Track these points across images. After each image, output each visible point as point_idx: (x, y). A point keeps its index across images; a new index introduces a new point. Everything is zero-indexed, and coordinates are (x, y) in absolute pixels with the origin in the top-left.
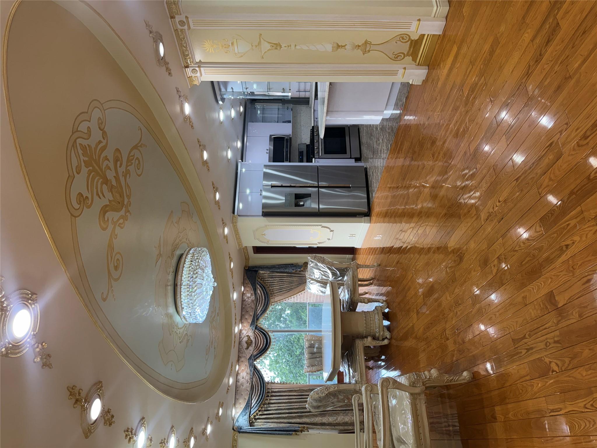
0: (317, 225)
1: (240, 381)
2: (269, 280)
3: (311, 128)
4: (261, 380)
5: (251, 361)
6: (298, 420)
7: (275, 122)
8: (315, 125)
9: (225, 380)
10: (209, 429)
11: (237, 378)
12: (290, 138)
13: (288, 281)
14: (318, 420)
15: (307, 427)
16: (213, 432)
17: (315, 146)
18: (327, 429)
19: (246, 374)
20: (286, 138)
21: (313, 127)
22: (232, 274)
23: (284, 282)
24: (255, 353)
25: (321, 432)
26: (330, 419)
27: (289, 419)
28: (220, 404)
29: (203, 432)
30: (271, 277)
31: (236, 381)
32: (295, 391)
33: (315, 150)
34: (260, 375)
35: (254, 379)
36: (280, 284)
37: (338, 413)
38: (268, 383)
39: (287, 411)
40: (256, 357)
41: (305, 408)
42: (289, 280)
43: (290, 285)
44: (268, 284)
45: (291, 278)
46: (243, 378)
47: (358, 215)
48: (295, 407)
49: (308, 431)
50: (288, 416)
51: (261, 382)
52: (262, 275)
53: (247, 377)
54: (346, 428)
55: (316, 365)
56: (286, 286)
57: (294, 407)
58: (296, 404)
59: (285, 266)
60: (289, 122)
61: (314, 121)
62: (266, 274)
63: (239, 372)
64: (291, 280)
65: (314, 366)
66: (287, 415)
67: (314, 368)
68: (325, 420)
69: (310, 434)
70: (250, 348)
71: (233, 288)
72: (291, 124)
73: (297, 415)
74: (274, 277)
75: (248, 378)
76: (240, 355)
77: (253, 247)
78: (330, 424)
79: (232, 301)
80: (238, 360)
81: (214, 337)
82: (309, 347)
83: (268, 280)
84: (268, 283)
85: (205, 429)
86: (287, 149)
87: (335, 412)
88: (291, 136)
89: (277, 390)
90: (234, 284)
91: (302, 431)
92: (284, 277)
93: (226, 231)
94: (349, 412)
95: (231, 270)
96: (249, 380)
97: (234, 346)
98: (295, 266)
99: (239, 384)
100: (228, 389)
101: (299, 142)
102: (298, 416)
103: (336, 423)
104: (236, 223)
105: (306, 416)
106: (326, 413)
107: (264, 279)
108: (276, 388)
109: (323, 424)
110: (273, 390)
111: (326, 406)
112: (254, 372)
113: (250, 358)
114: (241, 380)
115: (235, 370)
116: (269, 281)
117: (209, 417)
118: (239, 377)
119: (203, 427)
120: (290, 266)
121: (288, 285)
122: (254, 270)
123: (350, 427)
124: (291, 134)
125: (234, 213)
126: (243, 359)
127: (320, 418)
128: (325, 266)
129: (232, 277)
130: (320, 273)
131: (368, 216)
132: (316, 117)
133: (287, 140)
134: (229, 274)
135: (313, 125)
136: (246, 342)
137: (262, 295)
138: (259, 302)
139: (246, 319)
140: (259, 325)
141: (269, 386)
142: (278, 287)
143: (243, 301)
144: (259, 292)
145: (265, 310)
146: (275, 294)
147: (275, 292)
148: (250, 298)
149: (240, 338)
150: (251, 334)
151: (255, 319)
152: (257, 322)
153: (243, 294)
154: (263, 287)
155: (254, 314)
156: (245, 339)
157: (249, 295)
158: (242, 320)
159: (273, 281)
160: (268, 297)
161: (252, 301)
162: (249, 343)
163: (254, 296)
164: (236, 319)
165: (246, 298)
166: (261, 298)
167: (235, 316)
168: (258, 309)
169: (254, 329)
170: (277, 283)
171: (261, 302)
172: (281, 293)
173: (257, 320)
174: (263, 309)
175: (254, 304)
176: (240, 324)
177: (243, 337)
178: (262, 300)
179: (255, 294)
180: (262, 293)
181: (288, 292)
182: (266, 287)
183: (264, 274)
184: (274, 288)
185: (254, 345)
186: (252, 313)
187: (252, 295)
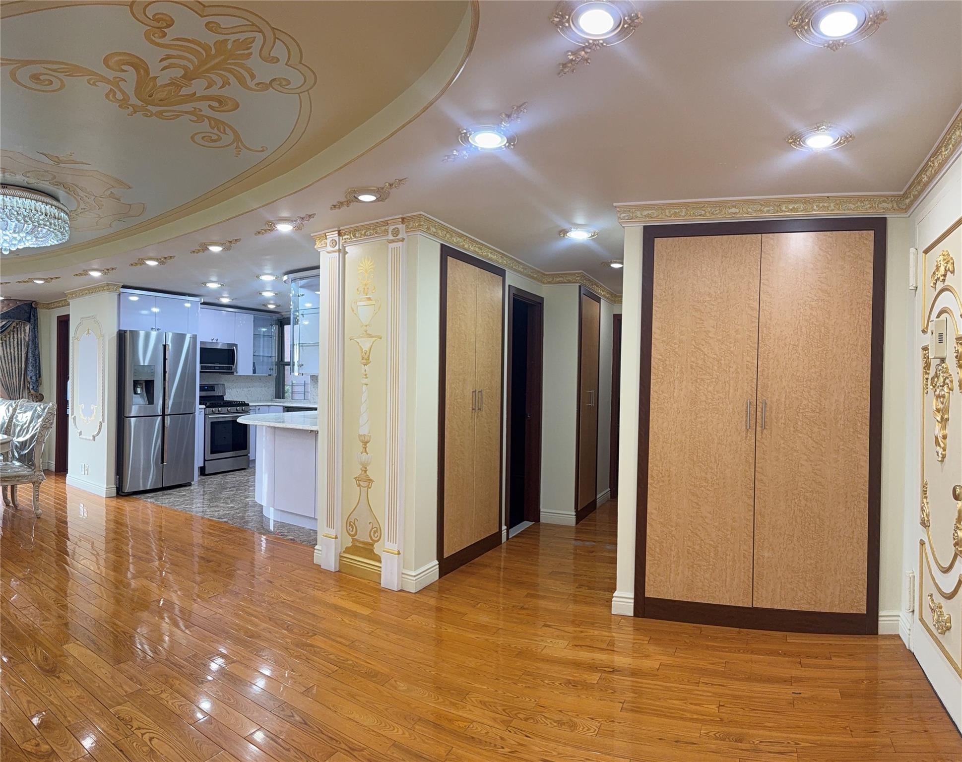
0: (103, 416)
2: (14, 341)
3: (246, 402)
7: (254, 352)
8: (251, 408)
12: (232, 373)
13: (12, 370)
17: (223, 408)
20: (234, 367)
21: (248, 405)
22: (24, 282)
23: (10, 364)
30: (19, 343)
33: (217, 409)
36: (8, 356)
42: (14, 370)
43: (6, 372)
44: (8, 339)
45: (17, 376)
47: (119, 478)
52: (22, 329)
56: (5, 367)
59: (38, 364)
60: (254, 372)
61: (256, 406)
62: (25, 335)
64: (14, 374)
72: (251, 373)
74: (20, 348)
77: (68, 316)
83: (13, 338)
84: (10, 338)
86: (217, 368)
88: (235, 374)
90: (7, 285)
92: (18, 364)
93: (96, 274)
95: (31, 280)
98: (37, 380)
101: (226, 384)
104: (108, 290)
107: (16, 332)
116: (12, 340)
120: (38, 372)
121: (5, 371)
122: (32, 316)
124: (238, 374)
125: (124, 287)
128: (37, 429)
129: (19, 282)
130: (26, 423)
131: (118, 493)
132: (261, 408)
133: (230, 368)
134: (25, 277)
135: (250, 404)
142: (2, 355)
154: (1, 331)
159: (12, 346)
170: (9, 353)
182: (2, 335)
183: (25, 333)
184: (1, 348)
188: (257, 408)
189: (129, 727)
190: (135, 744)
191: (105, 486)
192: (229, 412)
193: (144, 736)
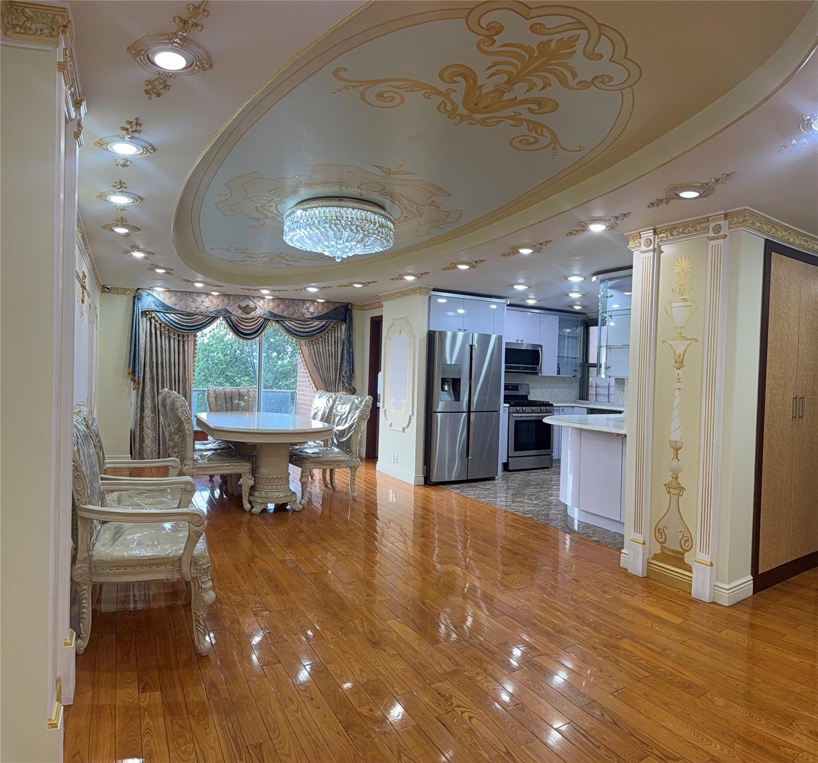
0: (413, 410)
1: (198, 298)
3: (550, 403)
4: (200, 326)
5: (223, 313)
6: (148, 376)
7: (559, 353)
8: (554, 408)
9: (200, 277)
10: (138, 255)
11: (203, 293)
12: (537, 373)
13: (329, 365)
14: (148, 403)
15: (139, 388)
16: (135, 260)
17: (527, 408)
18: (136, 415)
19: (208, 306)
20: (538, 368)
21: (552, 405)
22: (345, 286)
23: (328, 360)
24: (233, 318)
25: (133, 406)
26: (148, 419)
27: (150, 364)
28: (171, 270)
29: (134, 246)
30: (336, 341)
31: (198, 293)
32: (184, 373)
33: (521, 408)
34: (205, 326)
35: (201, 317)
36: (326, 352)
37: (156, 431)
38: (195, 336)
39: (159, 361)
40: (228, 319)
41: (163, 387)
42: (331, 365)
44: (327, 337)
45: (334, 370)
46: (202, 302)
47: (427, 468)
48: (165, 373)
49: (134, 389)
50: (153, 362)
51: (197, 327)
52: (339, 328)
53: (203, 307)
54: (137, 440)
55: (216, 402)
57: (165, 370)
58: (168, 374)
59: (352, 360)
60: (559, 373)
61: (560, 407)
62: (341, 334)
63: (210, 297)
64: (331, 368)
65: (216, 400)
66: (155, 361)
67: (212, 400)
68: (148, 412)
69: (130, 392)
70: (240, 311)
71: (325, 288)
72: (555, 374)
73: (155, 374)
74: (336, 345)
75: (202, 308)
76: (231, 298)
77: (382, 316)
78: (142, 418)
79: (306, 285)
80: (225, 295)
81: (259, 259)
82: (240, 393)
85: (139, 250)
86: (522, 368)
87: (157, 426)
88: (540, 374)
89: (186, 348)
90: (330, 289)
91: (133, 380)
93: (410, 278)
94: (156, 444)
95: (351, 284)
96: (199, 310)
97: (243, 289)
98: (351, 375)
99: (195, 296)
100: (189, 281)
101: (531, 385)
102: (153, 375)
103: (143, 427)
104: (420, 293)
105: (152, 387)
106: (156, 413)
107: (333, 331)
108: (189, 347)
109: (142, 409)
110: (186, 342)
111: (165, 415)
112: (209, 316)
113: (227, 311)
114: (199, 299)
115: (212, 291)
116: (330, 338)
117: (153, 254)
118: (203, 296)
119: (141, 247)
120: (351, 368)
121: (324, 366)
122: (347, 316)
123: (138, 446)
124: (543, 375)
125: (434, 290)
126: (226, 301)
127: (150, 406)
128: (355, 420)
129: (340, 286)
130: (344, 414)
131: (425, 482)
132: (565, 409)
133: (535, 369)
134: (345, 282)
135: (554, 405)
136: (247, 306)
137: (311, 328)
138: (302, 324)
139: (279, 306)
140: (269, 324)
141: (191, 337)
142: (321, 351)
143: (304, 301)
144: (315, 324)
145: (289, 331)
146: (312, 347)
147: (315, 346)
148: (308, 312)
149: (254, 297)
150: (259, 312)
151: (278, 319)
152: (274, 320)
153: (313, 301)
154: (322, 330)
155: (284, 317)
156: (252, 305)
157: (311, 309)
158: (277, 299)
159: (330, 344)
160: (307, 336)
161: (303, 315)
162: (246, 310)
163: (310, 316)
164: (279, 291)
165: (308, 305)
166: (307, 326)
167: (285, 290)
168: (291, 322)
169: (265, 317)
170: (327, 350)
171: (302, 326)
172: (313, 355)
173: (277, 321)
174: (290, 329)
175: (300, 317)
176: (272, 297)
177: (255, 301)
178: (303, 328)
179: (312, 318)
180: (314, 328)
181: (315, 365)
182: (322, 334)
183: (341, 332)
184: (321, 346)
185: (244, 316)
186: (285, 314)
187: (312, 313)
188: (561, 409)
189: (449, 703)
190: (455, 720)
191: (414, 475)
192: (533, 412)
193: (464, 714)
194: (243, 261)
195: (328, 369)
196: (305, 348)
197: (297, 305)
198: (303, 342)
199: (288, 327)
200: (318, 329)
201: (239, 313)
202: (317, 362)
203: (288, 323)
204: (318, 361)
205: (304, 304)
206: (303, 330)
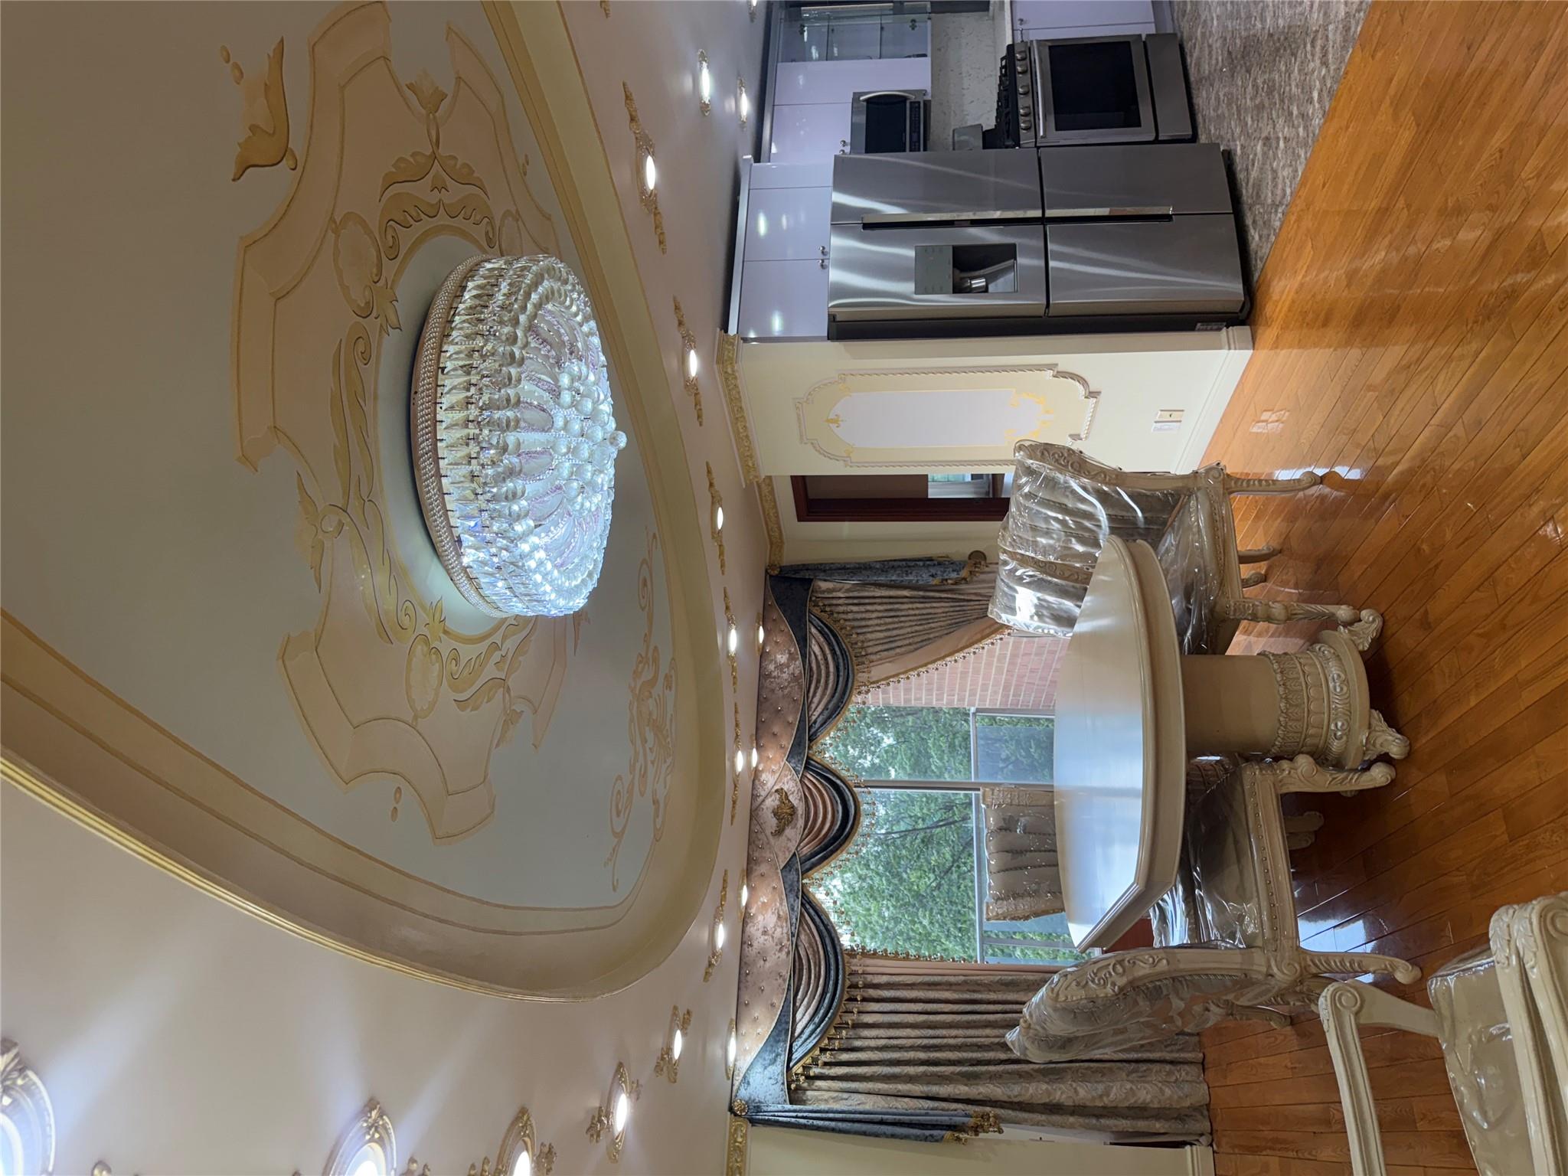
1: (755, 944)
2: (852, 612)
3: (1004, 53)
4: (828, 941)
5: (792, 876)
6: (962, 1090)
7: (876, 58)
8: (1019, 40)
9: (697, 933)
10: (622, 1112)
11: (743, 931)
12: (927, 104)
13: (915, 615)
14: (1036, 1091)
15: (996, 1117)
16: (638, 1120)
17: (1020, 105)
18: (1072, 1126)
19: (774, 918)
20: (913, 98)
21: (1011, 48)
22: (721, 554)
23: (902, 619)
24: (806, 850)
25: (1045, 1137)
26: (1082, 1092)
27: (928, 1083)
28: (675, 1015)
29: (592, 1127)
30: (856, 601)
31: (743, 943)
32: (949, 986)
33: (1021, 119)
34: (825, 926)
35: (803, 937)
36: (886, 624)
37: (1111, 1069)
38: (852, 953)
39: (922, 1055)
40: (808, 864)
41: (1004, 1047)
42: (917, 612)
43: (921, 628)
44: (848, 623)
45: (927, 605)
46: (765, 933)
47: (1202, 322)
48: (952, 1041)
49: (1000, 1131)
50: (925, 1074)
51: (829, 948)
52: (826, 595)
53: (779, 930)
54: (1142, 1125)
55: (1030, 895)
56: (909, 630)
57: (945, 1041)
58: (954, 1032)
59: (904, 563)
60: (925, 55)
61: (1013, 30)
62: (840, 590)
63: (753, 911)
64: (924, 612)
65: (1022, 896)
66: (921, 1069)
67: (1024, 905)
68: (1061, 1092)
69: (1008, 1142)
70: (789, 832)
71: (727, 608)
72: (928, 60)
73: (958, 1069)
74: (867, 601)
75: (781, 932)
76: (756, 854)
77: (794, 479)
78: (1079, 1110)
79: (722, 657)
80: (748, 873)
81: (650, 757)
82: (1001, 829)
83: (847, 613)
84: (846, 620)
85: (604, 1112)
86: (915, 135)
87: (1101, 1067)
88: (928, 97)
89: (884, 979)
90: (729, 593)
91: (976, 1130)
92: (902, 603)
93: (694, 364)
94: (1150, 1070)
95: (716, 534)
96: (785, 942)
97: (733, 817)
98: (939, 564)
99: (751, 952)
100: (710, 965)
102: (960, 1074)
103: (1104, 1108)
104: (732, 361)
105: (993, 1077)
106: (1064, 1070)
107: (833, 608)
108: (881, 971)
109: (1053, 1109)
110: (869, 978)
111: (1091, 1041)
112: (802, 914)
113: (788, 866)
114: (759, 941)
115: (740, 902)
116: (850, 616)
117: (620, 1065)
118: (751, 929)
119: (594, 1103)
120: (921, 563)
121: (917, 628)
122: (797, 576)
123: (1158, 1125)
124: (929, 90)
125: (725, 327)
126: (763, 868)
127: (1044, 1086)
129: (722, 566)
131: (1242, 323)
132: (1018, 16)
133: (915, 106)
134: (711, 548)
135: (1009, 41)
136: (775, 813)
137: (826, 659)
138: (818, 681)
139: (775, 735)
140: (817, 758)
141: (856, 965)
142: (881, 635)
143: (763, 676)
144: (816, 649)
145: (836, 708)
146: (873, 657)
147: (870, 650)
148: (788, 667)
149: (754, 797)
150: (790, 784)
151: (805, 737)
152: (810, 748)
153: (763, 655)
154: (830, 635)
155: (802, 720)
156: (772, 802)
157: (782, 658)
158: (759, 737)
159: (864, 615)
160: (847, 668)
161: (795, 678)
162: (785, 815)
163: (799, 662)
164: (737, 725)
165: (772, 667)
166: (823, 667)
167: (736, 712)
168: (813, 706)
169: (801, 768)
170: (878, 621)
171: (823, 681)
172: (892, 652)
173: (811, 740)
174: (830, 706)
175: (800, 687)
176: (754, 750)
177: (763, 794)
178: (827, 676)
179: (804, 656)
180: (827, 651)
181: (916, 649)
182: (841, 634)
183: (833, 590)
184: (869, 636)
185: (801, 822)
186: (793, 718)
187: (792, 657)
188: (1018, 26)
191: (1224, 352)
192: (1031, 92)
194: (656, 802)
195: (927, 619)
196: (877, 672)
197: (773, 691)
198: (862, 677)
199: (826, 713)
200: (830, 644)
201: (793, 834)
202: (910, 644)
203: (816, 714)
204: (907, 642)
205: (769, 676)
206: (832, 677)
